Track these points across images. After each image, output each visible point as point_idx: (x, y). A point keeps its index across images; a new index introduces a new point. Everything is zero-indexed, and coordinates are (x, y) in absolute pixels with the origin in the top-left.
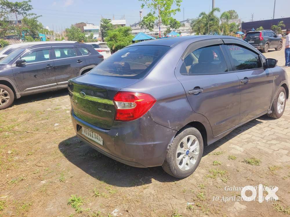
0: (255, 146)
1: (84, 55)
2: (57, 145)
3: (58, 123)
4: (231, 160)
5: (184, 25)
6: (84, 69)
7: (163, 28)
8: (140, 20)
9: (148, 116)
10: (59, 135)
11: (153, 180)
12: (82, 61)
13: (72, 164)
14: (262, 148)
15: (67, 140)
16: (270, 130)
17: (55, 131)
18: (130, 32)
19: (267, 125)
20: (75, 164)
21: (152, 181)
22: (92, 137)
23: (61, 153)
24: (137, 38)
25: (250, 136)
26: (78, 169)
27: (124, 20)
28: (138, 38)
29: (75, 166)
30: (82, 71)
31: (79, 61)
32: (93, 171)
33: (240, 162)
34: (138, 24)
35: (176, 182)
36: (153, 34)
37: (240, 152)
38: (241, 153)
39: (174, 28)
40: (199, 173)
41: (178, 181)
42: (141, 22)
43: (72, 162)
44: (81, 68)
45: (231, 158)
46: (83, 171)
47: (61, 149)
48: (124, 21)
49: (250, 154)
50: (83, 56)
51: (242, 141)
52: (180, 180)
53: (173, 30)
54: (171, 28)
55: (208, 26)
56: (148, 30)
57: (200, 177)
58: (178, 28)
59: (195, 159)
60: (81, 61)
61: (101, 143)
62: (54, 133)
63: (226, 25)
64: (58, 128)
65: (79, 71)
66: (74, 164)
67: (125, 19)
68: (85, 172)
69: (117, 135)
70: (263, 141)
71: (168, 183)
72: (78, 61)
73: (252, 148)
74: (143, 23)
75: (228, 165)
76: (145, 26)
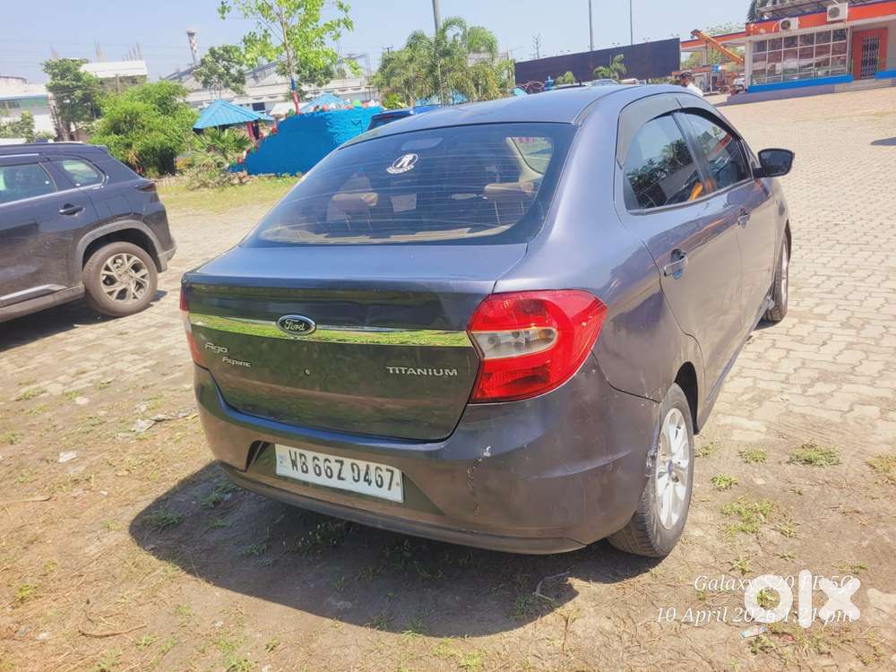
0: (784, 410)
1: (82, 185)
2: (124, 536)
3: (66, 449)
4: (753, 463)
5: (342, 75)
6: (93, 235)
7: (277, 84)
8: (191, 61)
9: (592, 368)
10: (105, 493)
11: (576, 583)
12: (80, 209)
13: (239, 596)
14: (807, 411)
15: (149, 508)
16: (786, 357)
17: (76, 482)
18: (181, 101)
19: (768, 343)
20: (249, 593)
21: (575, 588)
22: (340, 478)
23: (164, 562)
24: (210, 119)
25: (749, 382)
26: (277, 608)
27: (139, 62)
28: (213, 118)
29: (253, 600)
30: (87, 244)
31: (70, 207)
32: (340, 604)
33: (784, 465)
34: (188, 72)
35: (653, 570)
36: (248, 105)
37: (758, 434)
38: (763, 437)
39: (313, 81)
40: (695, 524)
41: (657, 567)
42: (196, 68)
43: (228, 587)
44: (79, 233)
45: (750, 456)
46: (298, 613)
47: (153, 546)
48: (142, 63)
49: (791, 434)
50: (82, 188)
51: (740, 399)
52: (661, 562)
53: (312, 89)
54: (303, 84)
55: (438, 72)
56: (228, 94)
57: (709, 537)
58: (327, 82)
59: (683, 484)
60: (78, 207)
61: (396, 494)
62: (78, 491)
63: (488, 70)
64: (81, 469)
65: (75, 246)
66: (247, 593)
67: (141, 59)
68: (311, 612)
69: (487, 454)
70: (795, 391)
71: (632, 580)
72: (62, 211)
73: (780, 415)
74: (204, 70)
75: (760, 482)
76: (215, 78)
